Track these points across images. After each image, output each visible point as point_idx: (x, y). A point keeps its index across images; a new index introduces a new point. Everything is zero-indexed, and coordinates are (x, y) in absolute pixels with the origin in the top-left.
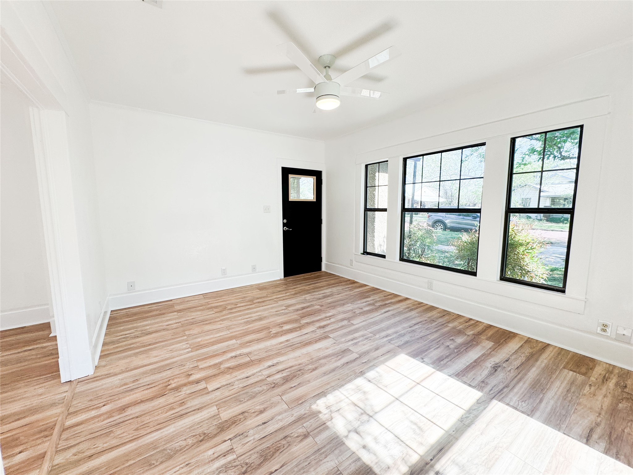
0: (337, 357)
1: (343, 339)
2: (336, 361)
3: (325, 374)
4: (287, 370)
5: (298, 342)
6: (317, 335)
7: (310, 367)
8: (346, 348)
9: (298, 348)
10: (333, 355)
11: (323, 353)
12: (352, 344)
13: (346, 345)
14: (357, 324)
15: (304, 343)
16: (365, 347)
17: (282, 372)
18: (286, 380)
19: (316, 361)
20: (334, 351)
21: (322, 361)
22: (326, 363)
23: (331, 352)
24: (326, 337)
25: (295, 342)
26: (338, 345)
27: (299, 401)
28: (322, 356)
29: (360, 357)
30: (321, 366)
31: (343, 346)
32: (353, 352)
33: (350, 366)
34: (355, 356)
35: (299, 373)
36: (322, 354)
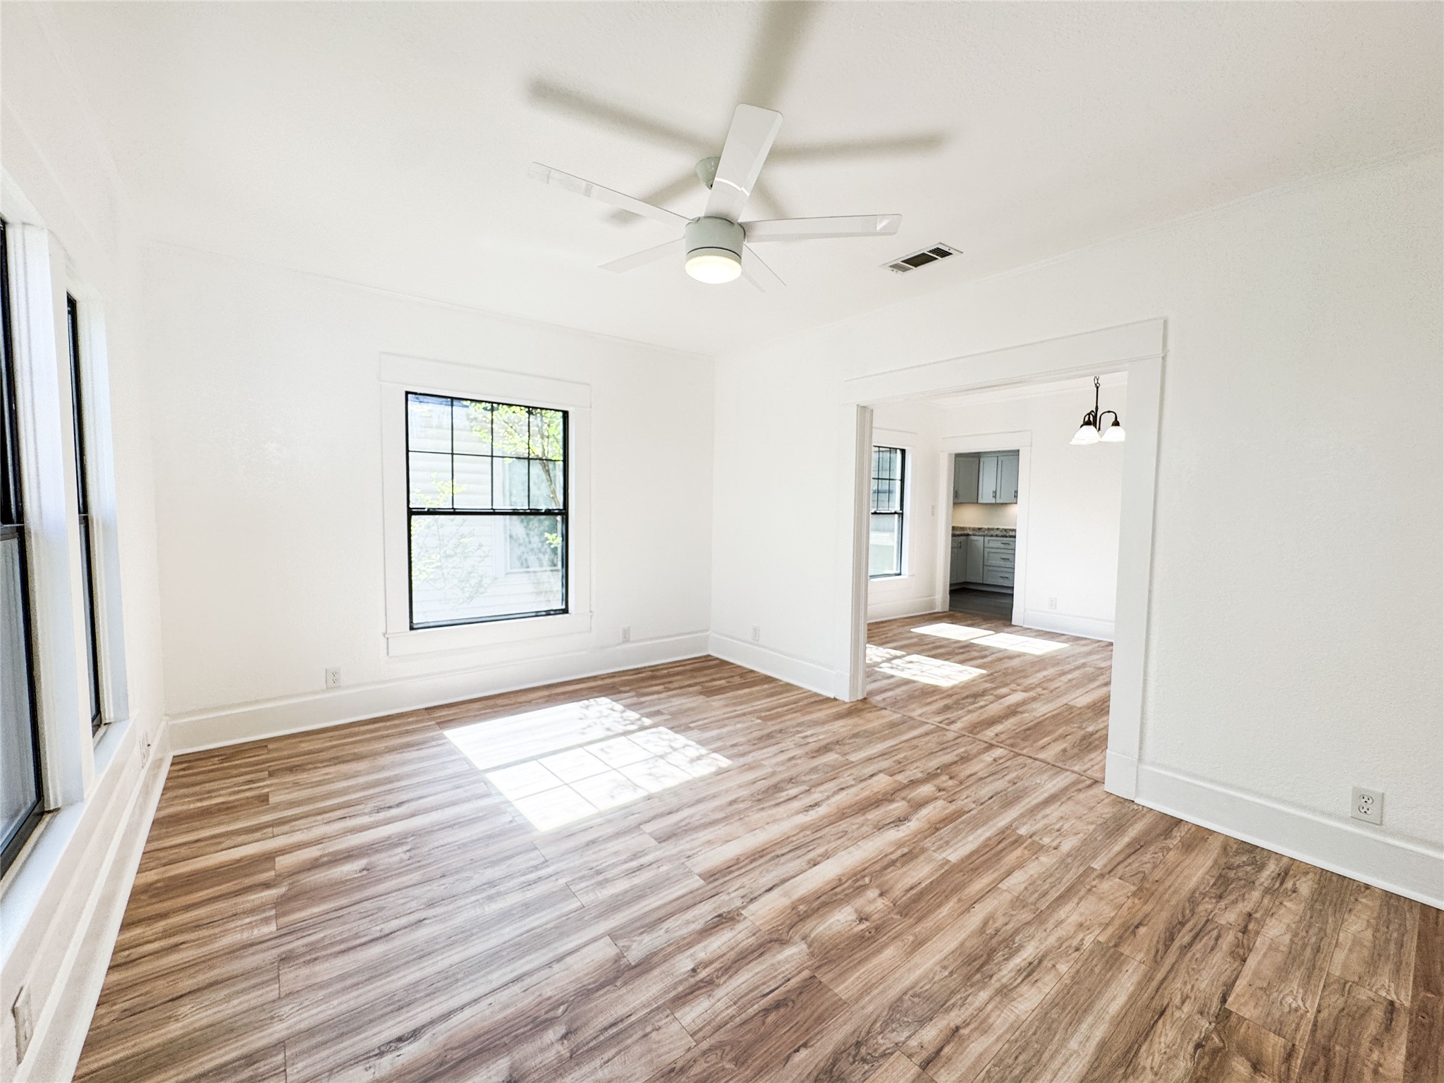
0: (688, 824)
1: (664, 868)
2: (691, 816)
3: (714, 796)
4: (782, 800)
5: (783, 859)
6: (737, 884)
7: (742, 806)
8: (664, 844)
9: (779, 843)
10: (696, 829)
11: (718, 832)
12: (646, 854)
13: (661, 851)
14: (595, 940)
15: (769, 857)
16: (613, 850)
17: (788, 797)
18: (777, 788)
19: (732, 815)
20: (694, 836)
21: (720, 815)
22: (712, 811)
23: (701, 834)
24: (711, 876)
25: (793, 859)
26: (682, 851)
27: (750, 767)
28: (720, 826)
29: (640, 824)
30: (721, 808)
31: (670, 849)
32: (649, 834)
33: (665, 808)
34: (648, 828)
35: (760, 797)
36: (721, 831)
